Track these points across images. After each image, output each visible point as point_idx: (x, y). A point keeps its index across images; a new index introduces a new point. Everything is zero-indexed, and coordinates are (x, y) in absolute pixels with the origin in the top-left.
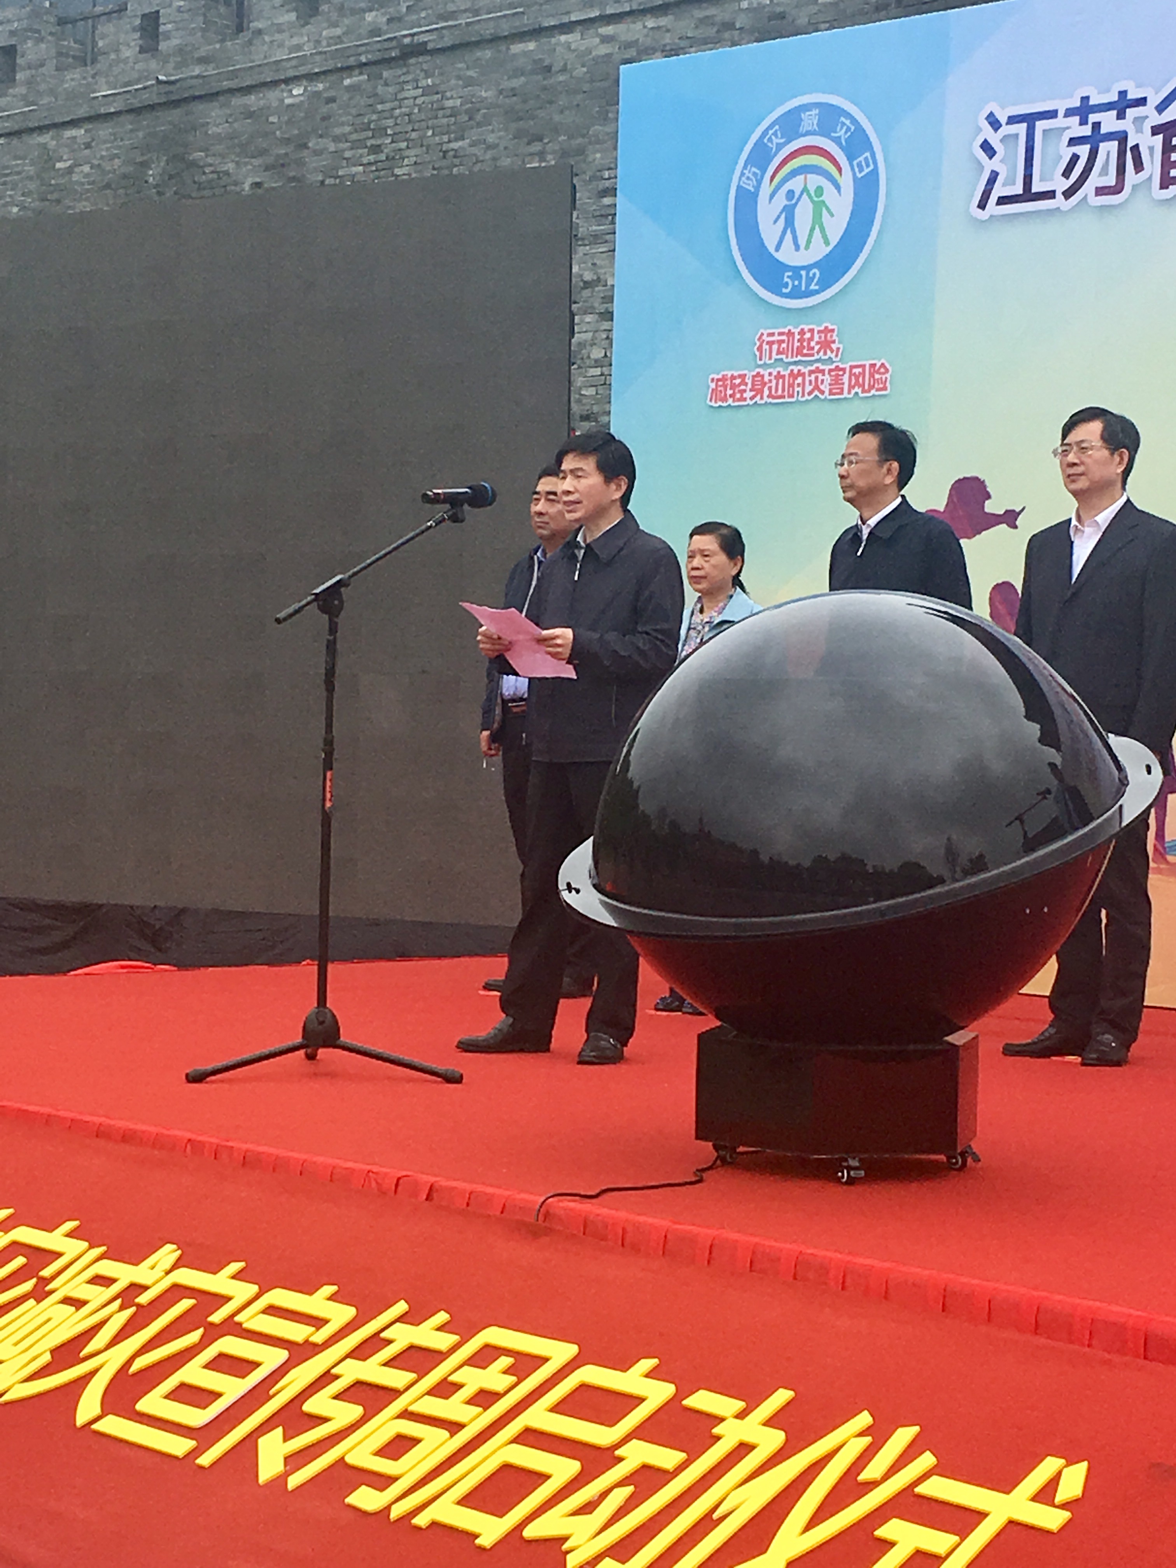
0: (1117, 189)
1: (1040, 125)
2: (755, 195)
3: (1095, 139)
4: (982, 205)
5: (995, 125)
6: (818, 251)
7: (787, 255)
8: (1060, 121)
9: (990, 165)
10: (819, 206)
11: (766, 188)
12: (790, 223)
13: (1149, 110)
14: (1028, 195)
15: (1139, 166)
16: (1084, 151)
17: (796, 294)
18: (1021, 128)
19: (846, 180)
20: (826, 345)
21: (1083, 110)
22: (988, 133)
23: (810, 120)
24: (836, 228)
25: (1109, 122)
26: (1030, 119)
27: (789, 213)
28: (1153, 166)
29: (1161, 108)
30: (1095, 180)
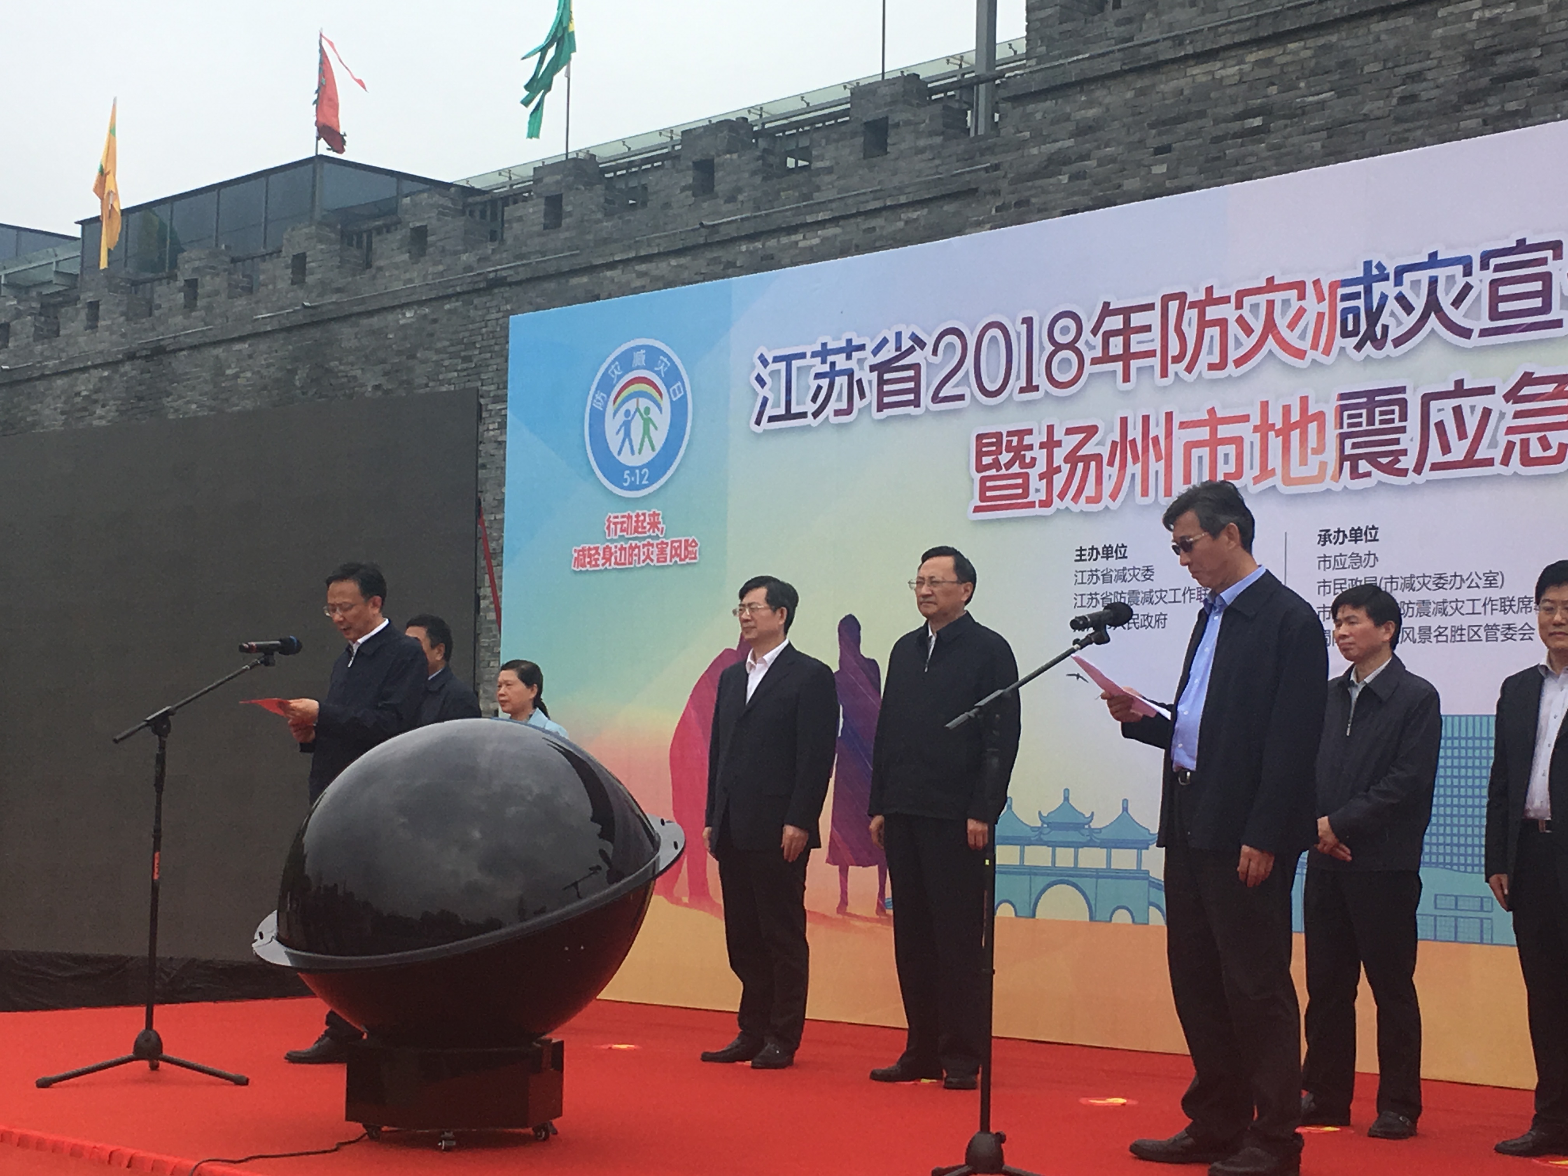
0: (848, 411)
1: (795, 364)
2: (603, 414)
3: (832, 374)
4: (758, 422)
5: (764, 362)
6: (648, 455)
7: (626, 459)
8: (808, 361)
9: (762, 392)
10: (647, 422)
11: (610, 408)
12: (627, 434)
13: (867, 353)
14: (789, 415)
15: (862, 395)
16: (825, 383)
17: (633, 487)
18: (782, 365)
19: (666, 403)
20: (654, 525)
21: (823, 353)
22: (759, 368)
23: (640, 358)
24: (659, 437)
25: (841, 361)
26: (788, 359)
27: (627, 425)
28: (872, 395)
29: (875, 352)
30: (832, 406)
